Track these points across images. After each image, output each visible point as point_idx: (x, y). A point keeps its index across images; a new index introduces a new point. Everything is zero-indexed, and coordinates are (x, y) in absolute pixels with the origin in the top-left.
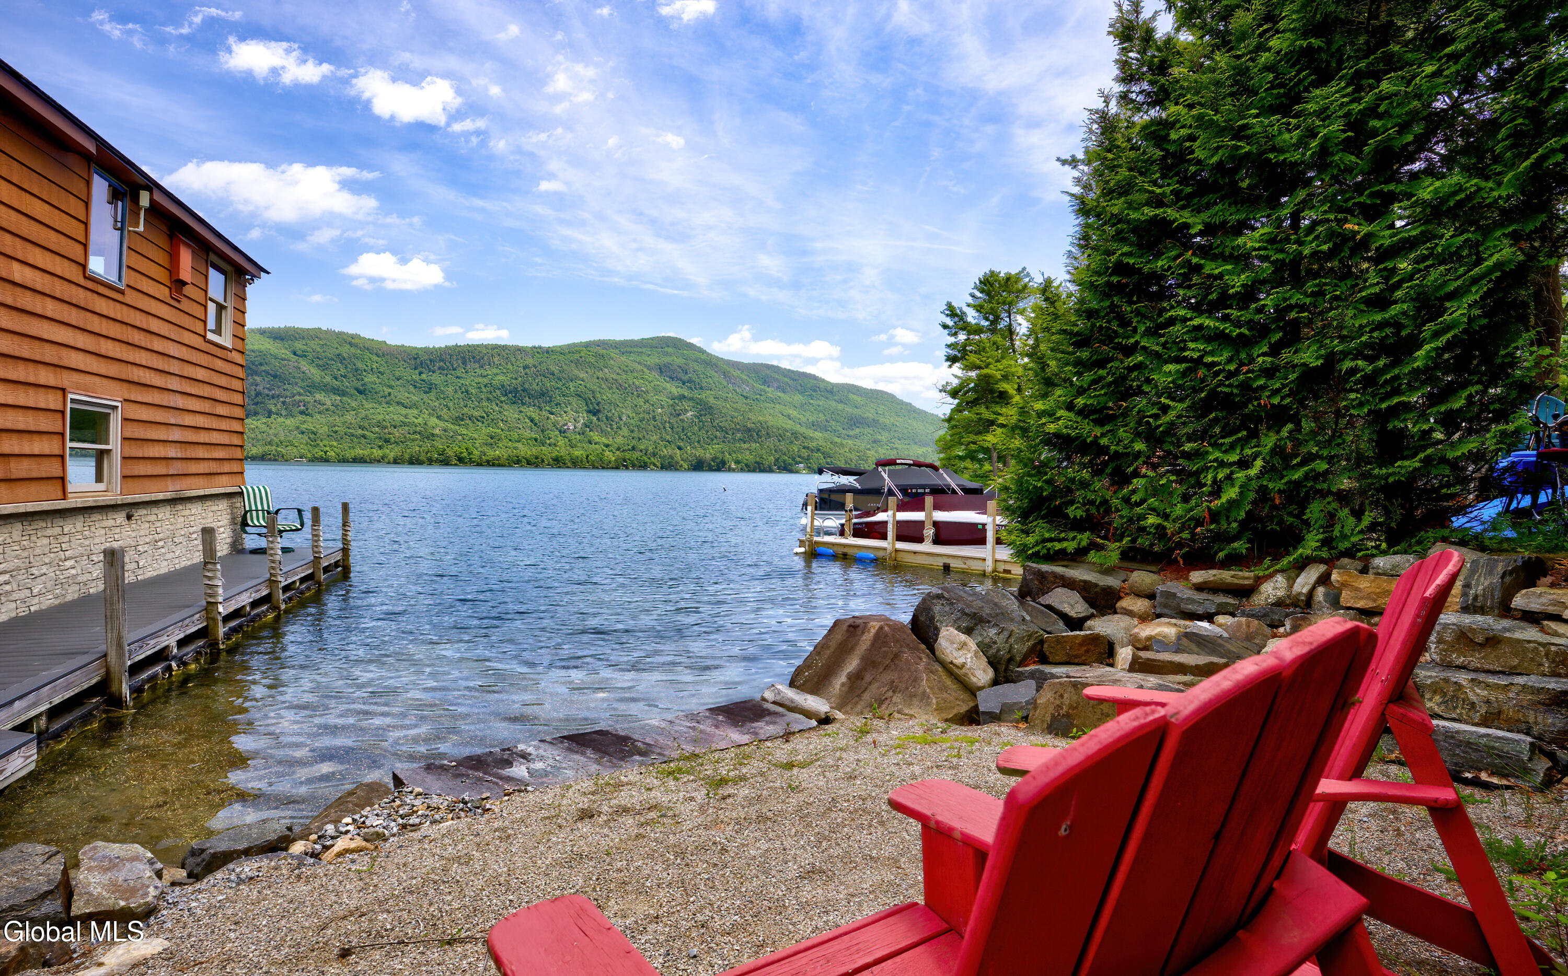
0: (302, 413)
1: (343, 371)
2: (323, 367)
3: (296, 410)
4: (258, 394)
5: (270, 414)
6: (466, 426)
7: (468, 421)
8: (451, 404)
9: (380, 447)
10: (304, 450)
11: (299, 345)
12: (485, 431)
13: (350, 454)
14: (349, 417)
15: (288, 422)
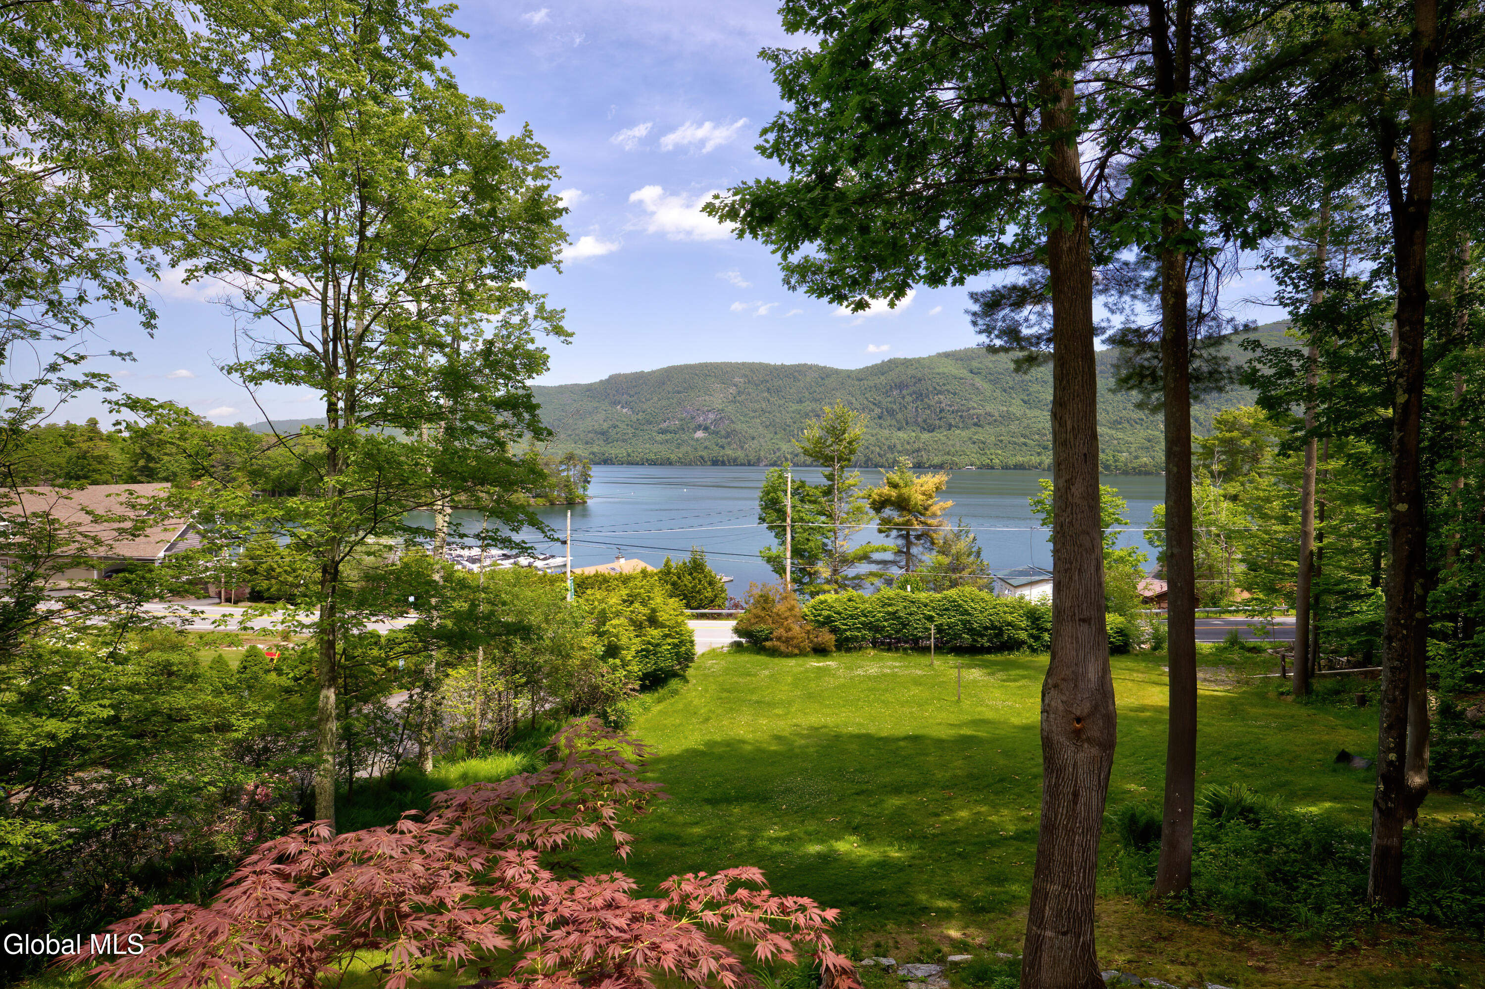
0: (975, 424)
1: (1011, 383)
2: (994, 382)
3: (971, 422)
4: (942, 411)
5: (950, 426)
6: (1123, 430)
7: (1126, 425)
8: (1109, 409)
9: (1039, 454)
10: (974, 458)
11: (975, 364)
12: (1143, 434)
13: (1012, 461)
14: (1013, 427)
15: (963, 434)
